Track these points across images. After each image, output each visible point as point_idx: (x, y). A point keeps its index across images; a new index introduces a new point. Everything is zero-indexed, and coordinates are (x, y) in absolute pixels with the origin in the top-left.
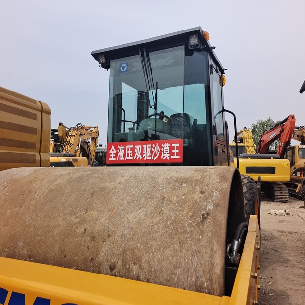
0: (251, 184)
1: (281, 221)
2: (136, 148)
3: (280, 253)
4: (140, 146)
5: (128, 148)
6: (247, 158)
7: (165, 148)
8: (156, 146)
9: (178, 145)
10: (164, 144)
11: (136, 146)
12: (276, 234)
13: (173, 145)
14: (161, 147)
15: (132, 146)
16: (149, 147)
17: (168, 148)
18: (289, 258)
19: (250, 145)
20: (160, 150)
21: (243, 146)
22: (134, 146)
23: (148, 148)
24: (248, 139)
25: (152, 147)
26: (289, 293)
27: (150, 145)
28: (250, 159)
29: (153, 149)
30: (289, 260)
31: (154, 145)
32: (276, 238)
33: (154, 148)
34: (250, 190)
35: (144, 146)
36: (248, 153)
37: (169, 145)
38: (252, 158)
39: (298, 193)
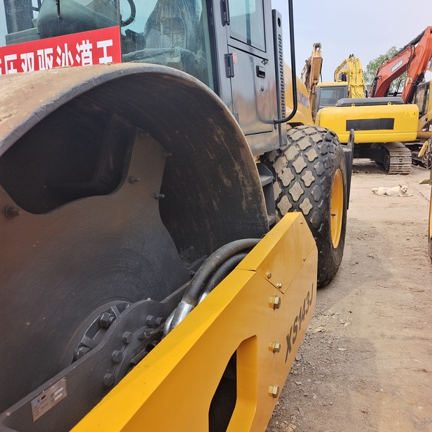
0: (327, 143)
1: (392, 205)
2: (23, 60)
3: (379, 261)
4: (31, 55)
5: (9, 62)
6: (349, 105)
7: (83, 55)
8: (63, 51)
9: (109, 43)
10: (80, 44)
11: (23, 56)
12: (380, 227)
13: (100, 44)
14: (74, 52)
15: (14, 57)
16: (49, 55)
17: (90, 54)
18: (392, 270)
19: (358, 84)
20: (72, 62)
21: (345, 86)
22: (19, 57)
23: (47, 59)
24: (354, 75)
25: (55, 54)
26: (378, 344)
27: (50, 51)
28: (353, 107)
29: (58, 60)
30: (390, 275)
31: (59, 50)
32: (377, 234)
33: (61, 58)
34: (323, 155)
35: (40, 52)
36: (353, 97)
37: (90, 46)
38: (358, 105)
39: (421, 158)
